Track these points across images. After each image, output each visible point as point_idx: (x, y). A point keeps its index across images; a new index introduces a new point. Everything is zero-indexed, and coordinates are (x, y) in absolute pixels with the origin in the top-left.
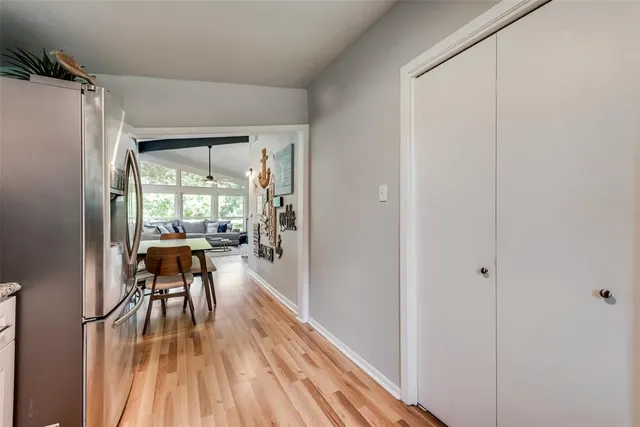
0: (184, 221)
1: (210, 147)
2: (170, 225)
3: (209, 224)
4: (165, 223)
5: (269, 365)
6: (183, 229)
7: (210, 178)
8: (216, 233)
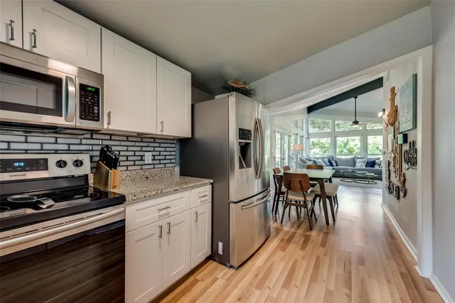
0: (337, 157)
1: (356, 97)
2: (326, 160)
3: (358, 160)
4: (323, 158)
5: (350, 289)
6: (336, 162)
7: (356, 122)
8: (364, 167)
